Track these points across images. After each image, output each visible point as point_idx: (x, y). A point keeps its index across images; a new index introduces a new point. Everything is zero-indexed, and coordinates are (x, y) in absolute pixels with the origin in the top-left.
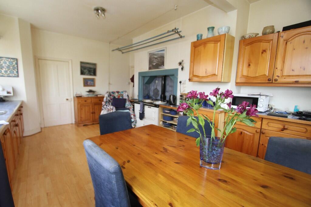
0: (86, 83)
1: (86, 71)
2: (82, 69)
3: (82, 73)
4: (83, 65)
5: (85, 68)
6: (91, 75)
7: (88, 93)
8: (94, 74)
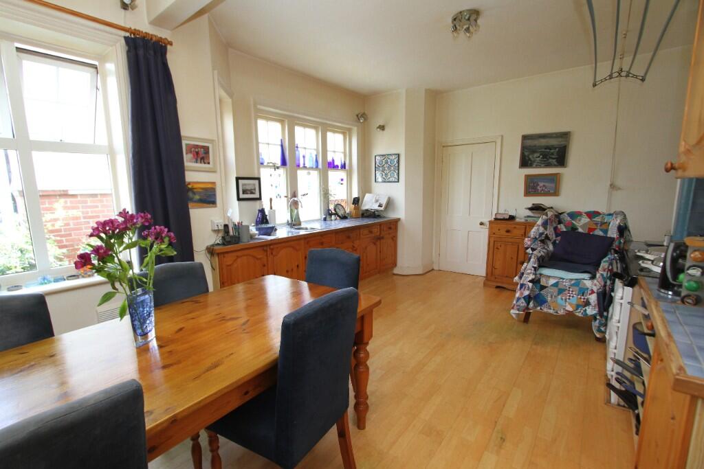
0: (531, 187)
1: (536, 157)
2: (526, 154)
3: (525, 163)
4: (529, 143)
5: (533, 150)
6: (548, 165)
7: (529, 213)
8: (561, 160)
